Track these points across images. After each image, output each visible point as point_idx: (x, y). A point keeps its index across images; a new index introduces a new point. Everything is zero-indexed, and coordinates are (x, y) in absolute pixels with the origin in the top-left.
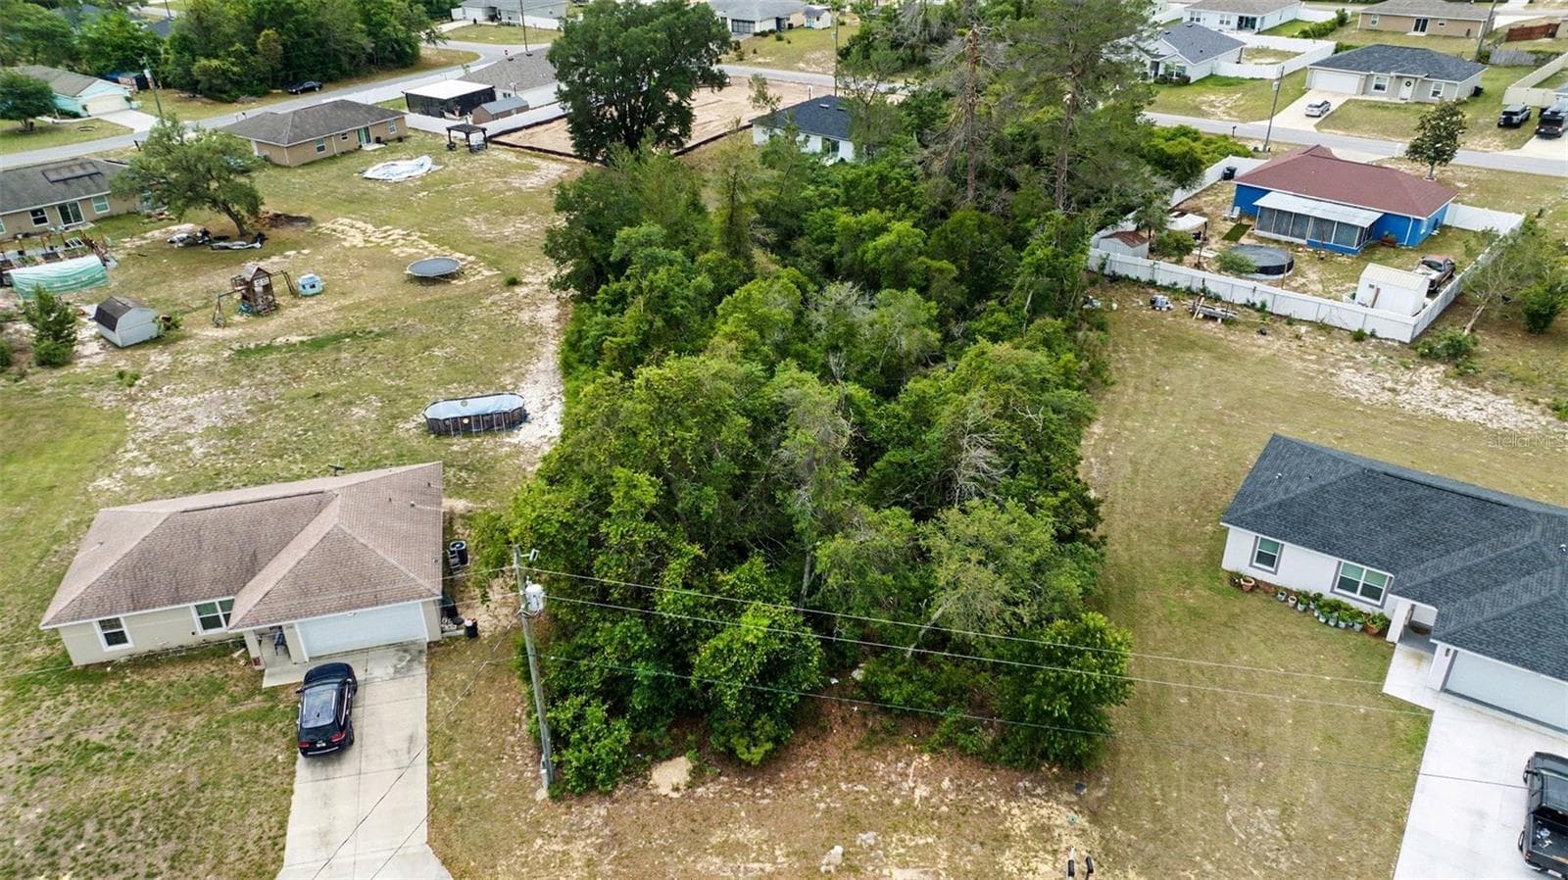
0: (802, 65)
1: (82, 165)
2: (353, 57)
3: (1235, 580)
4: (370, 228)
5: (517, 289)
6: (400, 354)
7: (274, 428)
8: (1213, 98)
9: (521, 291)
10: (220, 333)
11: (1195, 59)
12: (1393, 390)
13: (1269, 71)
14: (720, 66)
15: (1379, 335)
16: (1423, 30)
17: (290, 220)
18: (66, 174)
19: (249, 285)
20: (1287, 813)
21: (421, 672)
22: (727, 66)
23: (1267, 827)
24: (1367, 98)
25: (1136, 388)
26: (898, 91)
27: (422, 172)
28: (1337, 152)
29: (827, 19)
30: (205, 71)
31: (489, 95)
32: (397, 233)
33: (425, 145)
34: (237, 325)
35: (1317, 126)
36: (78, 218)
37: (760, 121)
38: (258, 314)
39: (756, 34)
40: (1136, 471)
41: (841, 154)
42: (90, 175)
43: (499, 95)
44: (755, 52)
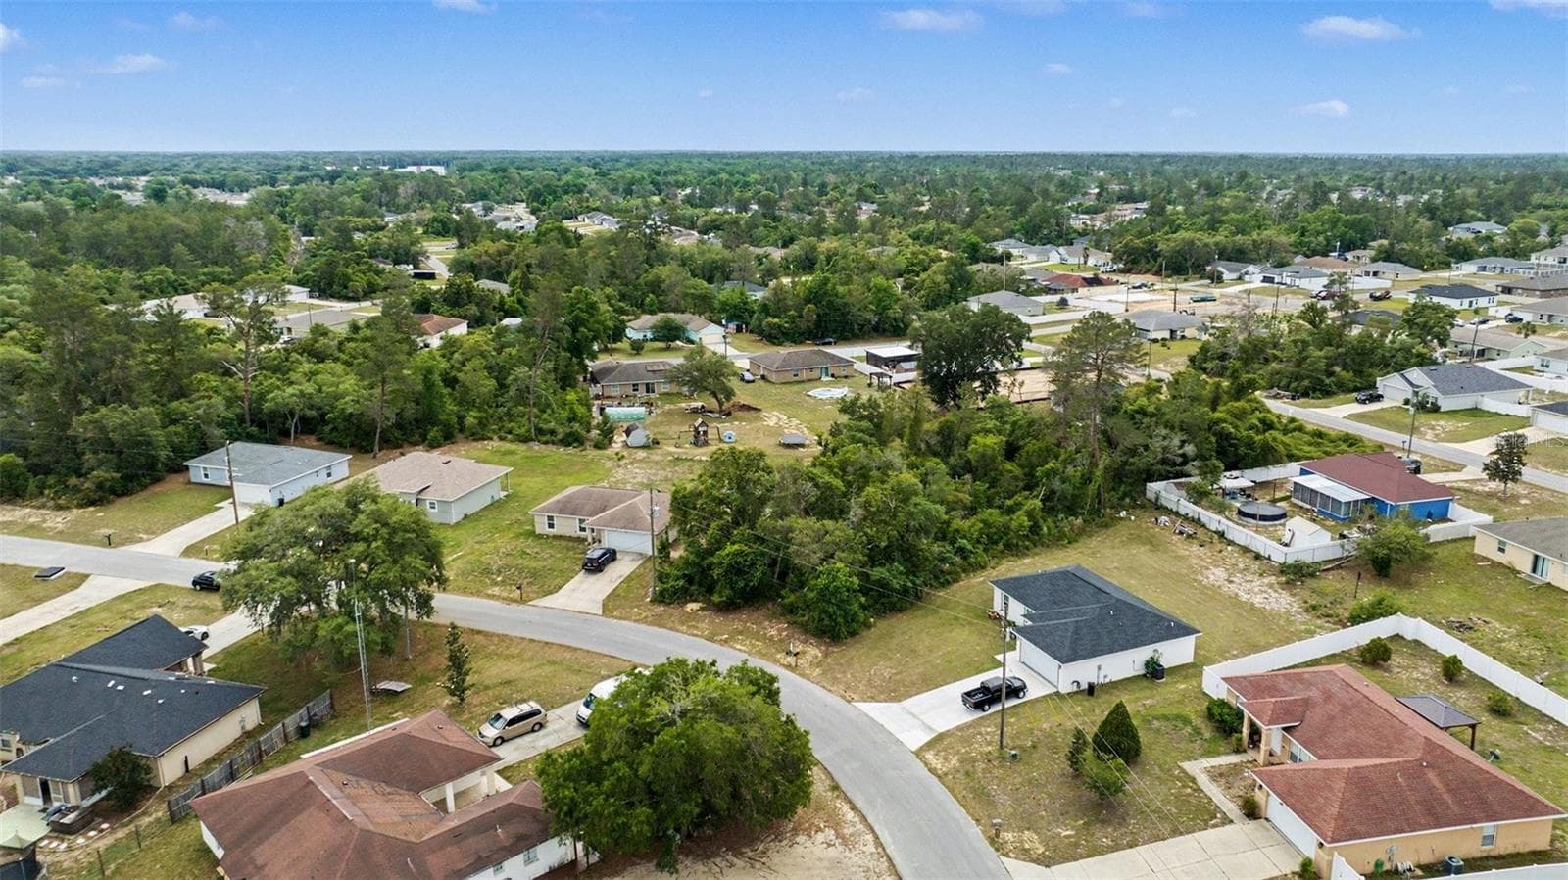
3: (991, 615)
4: (785, 419)
8: (1442, 423)
10: (674, 450)
11: (1463, 397)
15: (1272, 558)
17: (749, 408)
18: (655, 368)
19: (696, 429)
21: (640, 562)
27: (840, 395)
30: (769, 325)
32: (795, 423)
34: (684, 448)
36: (653, 392)
38: (698, 445)
39: (1149, 340)
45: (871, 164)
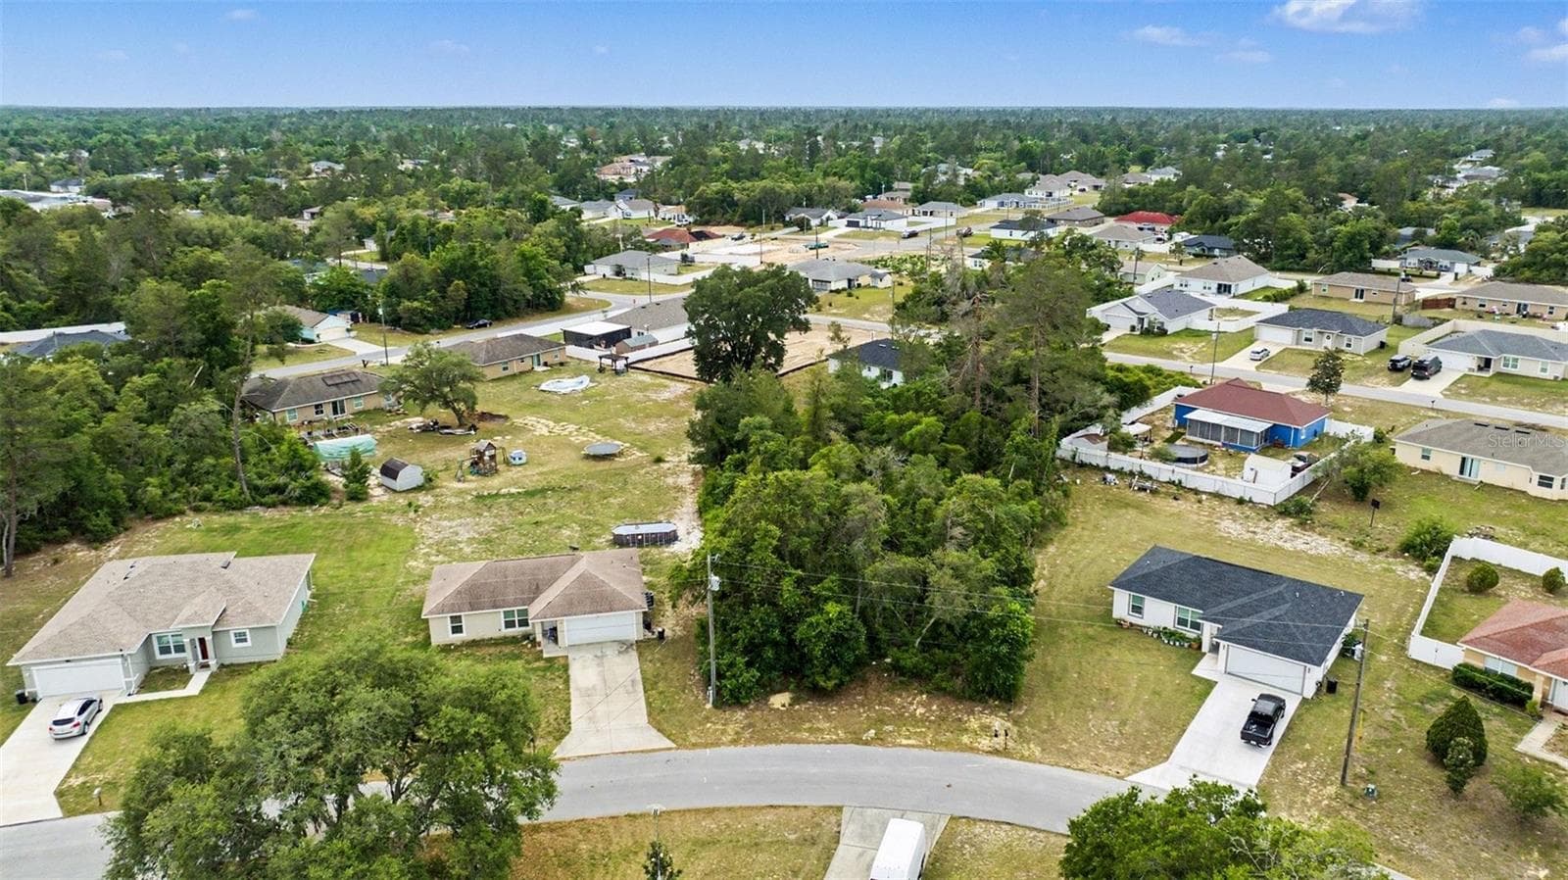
0: (867, 316)
1: (347, 375)
2: (516, 301)
3: (1119, 624)
4: (552, 424)
5: (662, 465)
6: (586, 500)
7: (513, 538)
8: (1183, 345)
9: (665, 466)
10: (461, 485)
11: (1171, 317)
12: (1254, 532)
13: (1231, 325)
14: (806, 316)
15: (1254, 500)
16: (1361, 297)
17: (492, 417)
18: (338, 381)
19: (481, 454)
20: (1123, 723)
21: (634, 654)
22: (811, 316)
23: (1111, 730)
24: (1299, 347)
25: (1083, 528)
26: (934, 336)
27: (580, 388)
28: (1266, 387)
29: (888, 281)
30: (409, 310)
31: (627, 333)
32: (572, 427)
33: (579, 368)
34: (471, 481)
35: (1257, 368)
36: (343, 411)
37: (836, 356)
38: (485, 475)
39: (831, 291)
40: (1072, 571)
41: (894, 381)
42: (353, 381)
43: (634, 334)
44: (830, 305)
45: (285, 121)
